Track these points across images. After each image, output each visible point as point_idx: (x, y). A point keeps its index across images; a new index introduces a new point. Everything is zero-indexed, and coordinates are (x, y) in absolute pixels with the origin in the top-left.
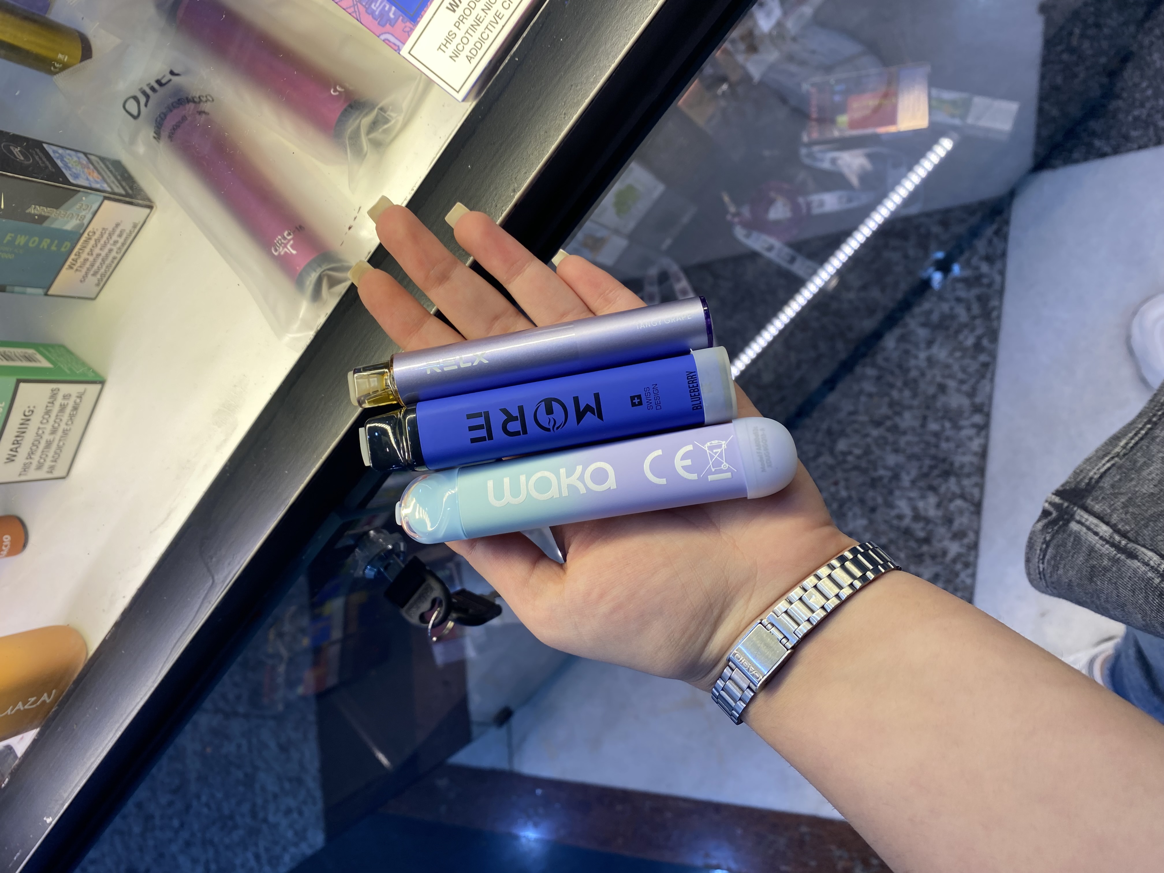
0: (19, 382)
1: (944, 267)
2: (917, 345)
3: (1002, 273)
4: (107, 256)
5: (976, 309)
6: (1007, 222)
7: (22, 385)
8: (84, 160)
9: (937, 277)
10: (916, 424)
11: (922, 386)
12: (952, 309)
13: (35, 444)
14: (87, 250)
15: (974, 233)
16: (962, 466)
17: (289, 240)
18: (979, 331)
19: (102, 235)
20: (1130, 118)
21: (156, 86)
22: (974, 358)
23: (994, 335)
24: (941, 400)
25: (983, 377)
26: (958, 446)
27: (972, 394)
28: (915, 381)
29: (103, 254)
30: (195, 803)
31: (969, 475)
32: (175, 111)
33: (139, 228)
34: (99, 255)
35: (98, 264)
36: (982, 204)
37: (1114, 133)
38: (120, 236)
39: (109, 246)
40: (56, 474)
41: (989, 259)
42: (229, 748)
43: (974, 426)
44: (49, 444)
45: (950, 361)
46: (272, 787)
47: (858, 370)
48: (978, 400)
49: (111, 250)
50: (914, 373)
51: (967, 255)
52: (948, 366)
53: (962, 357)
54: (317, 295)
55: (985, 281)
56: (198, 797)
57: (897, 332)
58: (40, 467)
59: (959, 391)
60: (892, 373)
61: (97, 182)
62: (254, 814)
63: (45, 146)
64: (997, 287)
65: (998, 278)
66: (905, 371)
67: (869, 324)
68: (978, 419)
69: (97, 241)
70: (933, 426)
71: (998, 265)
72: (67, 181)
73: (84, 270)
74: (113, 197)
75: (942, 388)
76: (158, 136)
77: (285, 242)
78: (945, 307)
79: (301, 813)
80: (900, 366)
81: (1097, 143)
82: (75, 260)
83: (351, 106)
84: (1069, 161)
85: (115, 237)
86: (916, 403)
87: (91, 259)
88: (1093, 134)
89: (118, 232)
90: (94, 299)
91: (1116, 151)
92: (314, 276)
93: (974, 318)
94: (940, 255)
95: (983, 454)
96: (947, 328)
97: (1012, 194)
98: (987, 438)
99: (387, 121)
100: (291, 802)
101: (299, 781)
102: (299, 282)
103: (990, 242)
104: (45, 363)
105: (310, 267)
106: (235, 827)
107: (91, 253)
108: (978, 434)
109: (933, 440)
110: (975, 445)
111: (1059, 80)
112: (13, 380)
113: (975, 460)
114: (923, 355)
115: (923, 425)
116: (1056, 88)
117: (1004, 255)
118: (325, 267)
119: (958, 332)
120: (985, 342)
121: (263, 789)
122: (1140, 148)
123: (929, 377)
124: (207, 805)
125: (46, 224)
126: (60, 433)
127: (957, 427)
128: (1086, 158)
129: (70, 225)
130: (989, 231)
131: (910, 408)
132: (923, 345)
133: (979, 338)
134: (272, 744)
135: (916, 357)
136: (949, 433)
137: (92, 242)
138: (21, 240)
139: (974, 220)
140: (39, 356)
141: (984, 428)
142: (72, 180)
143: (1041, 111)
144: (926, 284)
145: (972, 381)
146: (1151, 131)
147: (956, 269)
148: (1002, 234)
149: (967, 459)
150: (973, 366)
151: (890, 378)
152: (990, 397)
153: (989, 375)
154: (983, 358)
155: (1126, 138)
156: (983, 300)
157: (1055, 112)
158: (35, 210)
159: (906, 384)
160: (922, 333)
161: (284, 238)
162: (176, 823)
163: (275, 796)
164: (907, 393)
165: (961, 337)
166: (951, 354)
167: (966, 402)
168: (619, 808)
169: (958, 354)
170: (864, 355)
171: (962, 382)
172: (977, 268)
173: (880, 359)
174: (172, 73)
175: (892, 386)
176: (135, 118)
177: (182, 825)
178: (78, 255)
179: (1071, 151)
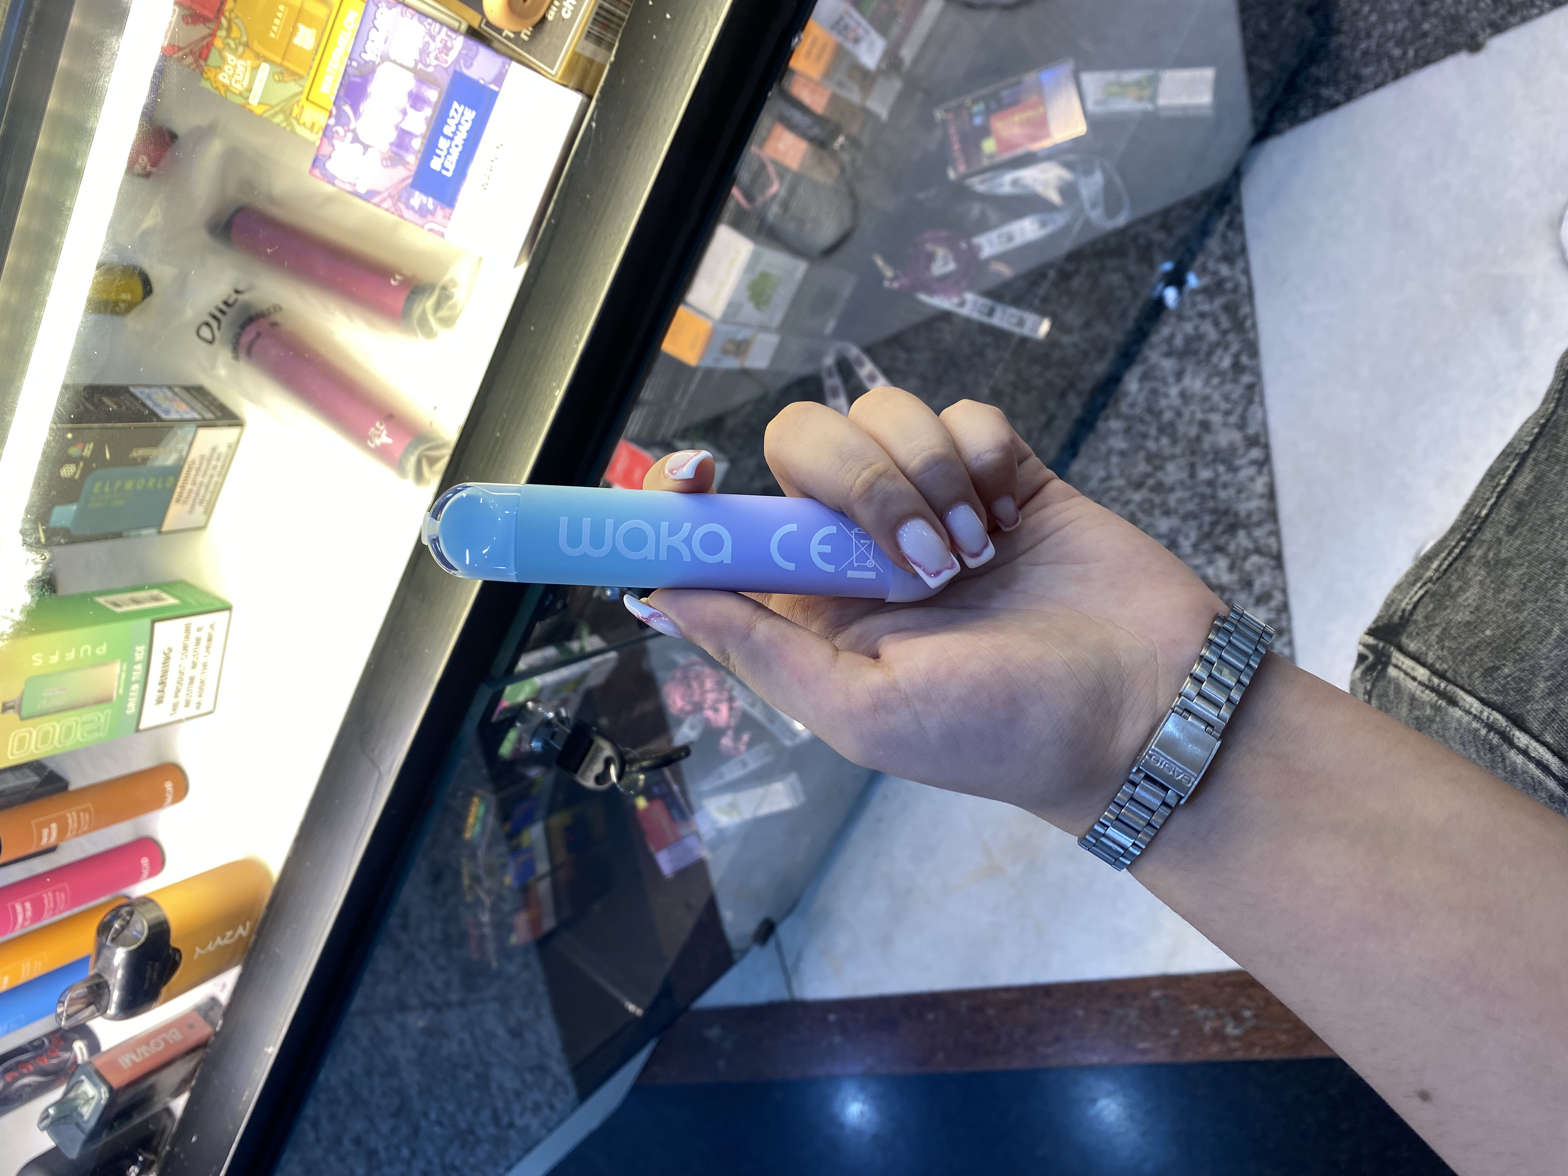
0: (154, 622)
1: (1177, 279)
2: (1165, 382)
3: (1247, 272)
4: (209, 482)
5: (1225, 323)
6: (1239, 210)
7: (158, 626)
8: (170, 394)
9: (1171, 295)
10: (1184, 475)
11: (1181, 428)
12: (1196, 328)
13: (180, 682)
14: (190, 480)
15: (1204, 232)
16: (1249, 515)
17: (382, 431)
18: (1235, 348)
19: (201, 463)
20: (1357, 54)
21: (224, 308)
22: (1235, 381)
23: (1252, 349)
24: (1207, 441)
25: (1250, 401)
26: (1240, 492)
27: (1242, 425)
28: (1172, 424)
29: (206, 480)
30: (423, 1123)
31: (1259, 524)
32: (248, 329)
33: (233, 448)
34: (201, 484)
35: (202, 491)
36: (1207, 195)
37: (1342, 75)
38: (218, 459)
39: (209, 472)
40: (203, 710)
41: (1228, 258)
42: (451, 1047)
43: (1253, 462)
44: (192, 680)
45: (1208, 391)
46: (511, 1083)
47: (1101, 426)
48: (1251, 430)
49: (212, 476)
50: (1168, 416)
51: (1200, 260)
52: (1206, 398)
53: (1222, 383)
54: (419, 476)
55: (1229, 286)
56: (426, 1115)
57: (1137, 371)
58: (187, 704)
59: (1226, 424)
60: (1141, 421)
61: (187, 413)
62: (496, 1119)
63: (132, 389)
64: (1244, 289)
65: (1243, 280)
66: (1158, 414)
67: (1100, 368)
68: (1256, 453)
69: (198, 470)
70: (1205, 474)
71: (1240, 264)
72: (159, 419)
73: (190, 501)
74: (205, 424)
75: (1205, 426)
76: (236, 357)
77: (379, 432)
78: (1188, 327)
79: (552, 1107)
80: (1150, 410)
81: (1325, 92)
82: (181, 493)
83: (413, 292)
84: (1296, 120)
85: (214, 463)
86: (1178, 450)
87: (195, 488)
88: (1318, 82)
89: (215, 456)
90: (203, 528)
91: (1349, 97)
92: (412, 460)
93: (1225, 333)
94: (1168, 266)
95: (1271, 494)
96: (1196, 353)
97: (1237, 174)
98: (1271, 474)
99: (449, 297)
100: (536, 1095)
101: (541, 1069)
102: (400, 468)
103: (1224, 237)
104: (171, 601)
105: (408, 452)
106: (478, 1141)
107: (194, 483)
108: (1260, 472)
109: (1208, 491)
110: (1259, 485)
111: (1264, 26)
112: (147, 621)
113: (1262, 503)
114: (1174, 391)
115: (1193, 475)
116: (1263, 37)
117: (1243, 250)
118: (421, 448)
119: (1210, 354)
120: (1244, 359)
121: (501, 1088)
122: (1378, 86)
123: (1187, 416)
124: (440, 1123)
125: (149, 464)
126: (200, 666)
127: (1233, 469)
128: (1315, 113)
129: (170, 460)
130: (1220, 226)
131: (1173, 457)
132: (1171, 380)
133: (1236, 357)
134: (501, 1032)
135: (1166, 395)
136: (1225, 477)
137: (193, 472)
138: (129, 485)
139: (1201, 215)
140: (164, 595)
141: (1265, 463)
142: (163, 416)
143: (1250, 69)
144: (1159, 304)
145: (1239, 410)
146: (1386, 64)
147: (1193, 281)
148: (1237, 226)
149: (1255, 504)
150: (1237, 392)
151: (1142, 428)
152: (1264, 424)
153: (1257, 399)
154: (1246, 379)
155: (1358, 78)
156: (1231, 309)
157: (1267, 65)
158: (138, 453)
159: (1162, 430)
160: (1168, 365)
161: (377, 429)
162: (405, 1152)
163: (518, 1094)
164: (1165, 441)
165: (1215, 359)
166: (1207, 382)
167: (1237, 436)
168: (930, 1016)
169: (1215, 381)
170: (1104, 406)
171: (1228, 413)
172: (1215, 273)
173: (1124, 408)
174: (237, 292)
175: (1145, 436)
176: (211, 342)
177: (413, 1154)
178: (183, 487)
179: (1295, 109)
